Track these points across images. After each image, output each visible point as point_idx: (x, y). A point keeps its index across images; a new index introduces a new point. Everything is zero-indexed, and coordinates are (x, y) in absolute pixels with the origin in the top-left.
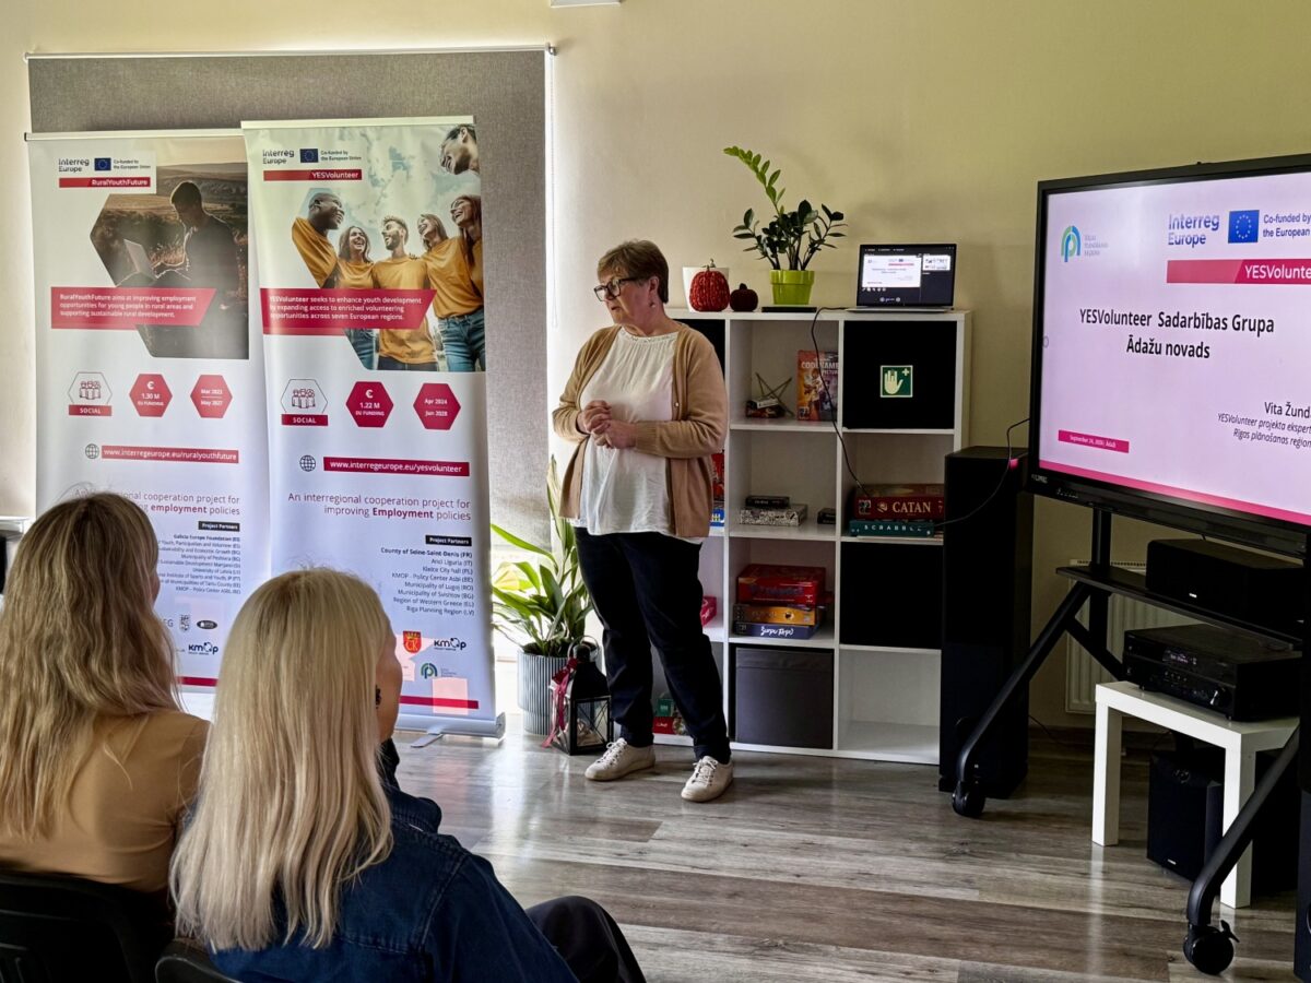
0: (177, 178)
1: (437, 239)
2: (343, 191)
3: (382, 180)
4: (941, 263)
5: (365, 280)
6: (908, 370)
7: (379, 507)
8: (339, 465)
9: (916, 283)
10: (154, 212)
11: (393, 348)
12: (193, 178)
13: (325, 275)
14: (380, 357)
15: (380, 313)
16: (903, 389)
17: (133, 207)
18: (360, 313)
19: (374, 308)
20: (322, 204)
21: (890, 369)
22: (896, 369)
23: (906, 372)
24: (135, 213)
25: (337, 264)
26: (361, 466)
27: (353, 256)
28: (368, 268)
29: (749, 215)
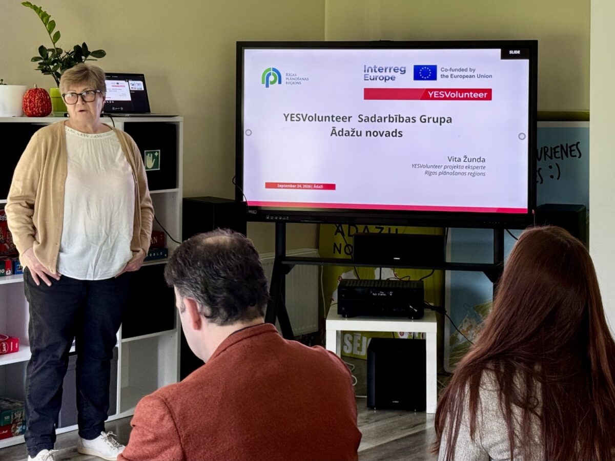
4: (138, 85)
6: (158, 153)
9: (128, 98)
16: (155, 166)
21: (149, 152)
22: (151, 152)
23: (156, 154)
29: (42, 49)
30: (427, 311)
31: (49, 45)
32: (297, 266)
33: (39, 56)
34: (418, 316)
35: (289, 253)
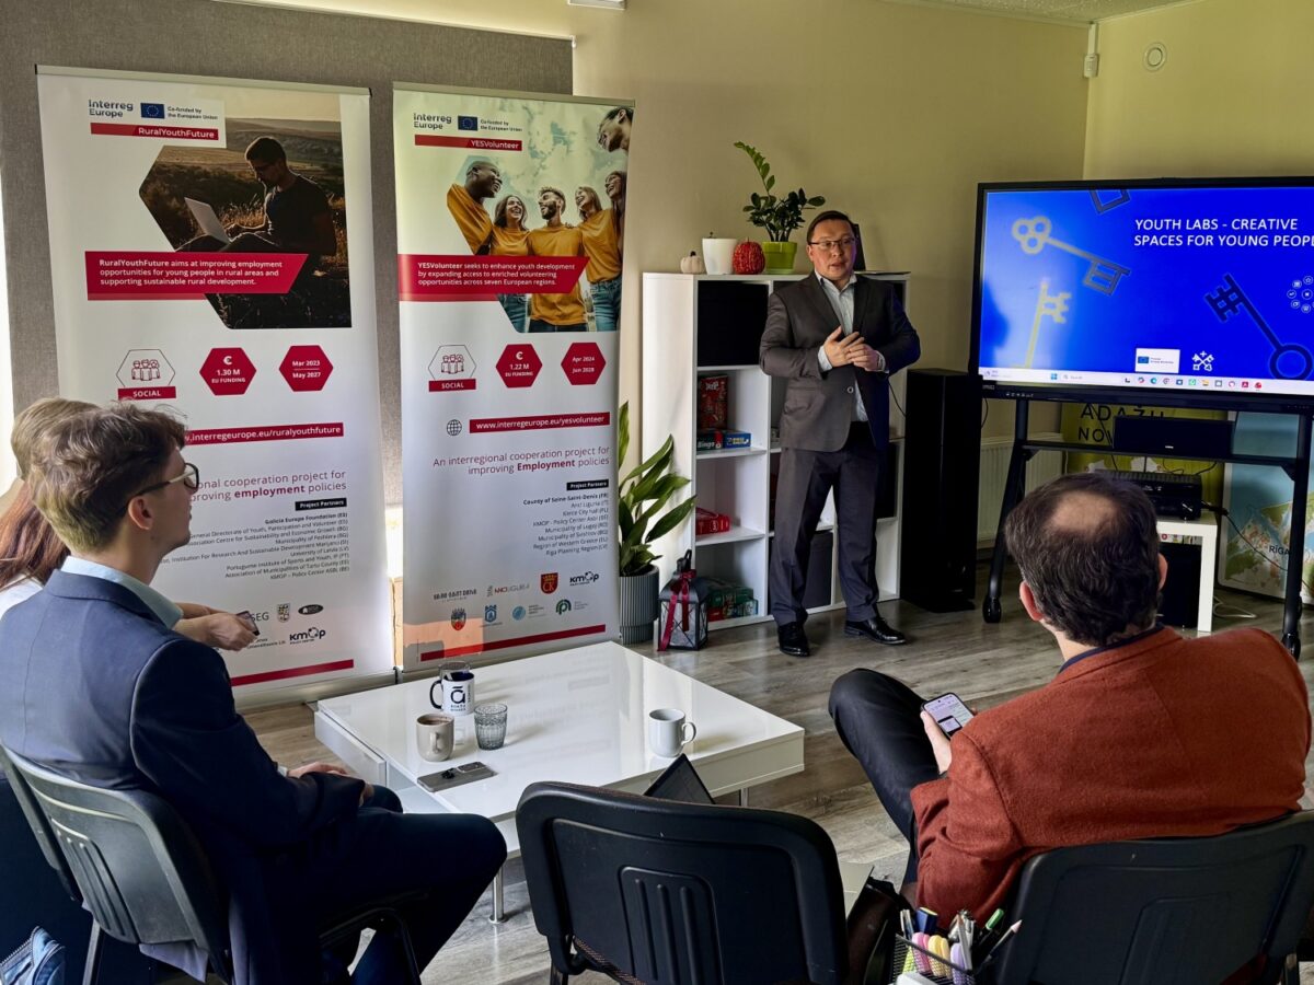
0: (253, 133)
1: (593, 210)
2: (503, 161)
3: (542, 153)
5: (520, 247)
7: (524, 462)
8: (486, 426)
10: (224, 168)
11: (543, 312)
12: (274, 134)
13: (479, 242)
14: (532, 321)
15: (533, 278)
17: (196, 161)
18: (514, 278)
19: (528, 274)
20: (480, 172)
24: (199, 168)
25: (492, 232)
26: (508, 424)
27: (509, 224)
28: (523, 236)
29: (755, 198)
30: (1204, 511)
31: (762, 193)
32: (1041, 451)
33: (752, 204)
34: (1193, 517)
35: (1030, 437)
